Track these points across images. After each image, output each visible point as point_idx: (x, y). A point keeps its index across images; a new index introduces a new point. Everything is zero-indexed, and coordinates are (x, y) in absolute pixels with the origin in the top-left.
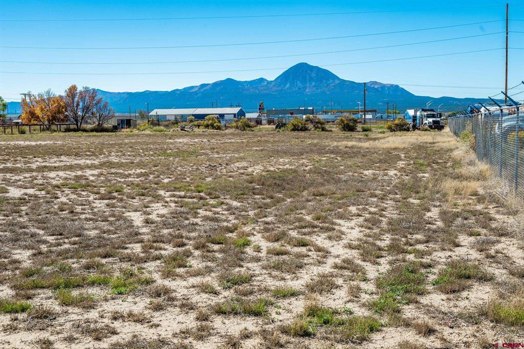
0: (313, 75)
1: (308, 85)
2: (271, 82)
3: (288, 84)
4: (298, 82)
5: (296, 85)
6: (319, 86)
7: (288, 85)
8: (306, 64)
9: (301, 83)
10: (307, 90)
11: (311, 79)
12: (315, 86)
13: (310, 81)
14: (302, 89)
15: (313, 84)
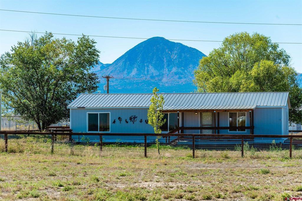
0: (174, 57)
1: (166, 71)
2: (108, 65)
3: (136, 69)
4: (150, 66)
5: (148, 71)
6: (182, 74)
7: (134, 72)
8: (162, 39)
9: (156, 68)
10: (164, 80)
11: (170, 63)
12: (176, 74)
13: (168, 65)
14: (156, 78)
15: (174, 70)
